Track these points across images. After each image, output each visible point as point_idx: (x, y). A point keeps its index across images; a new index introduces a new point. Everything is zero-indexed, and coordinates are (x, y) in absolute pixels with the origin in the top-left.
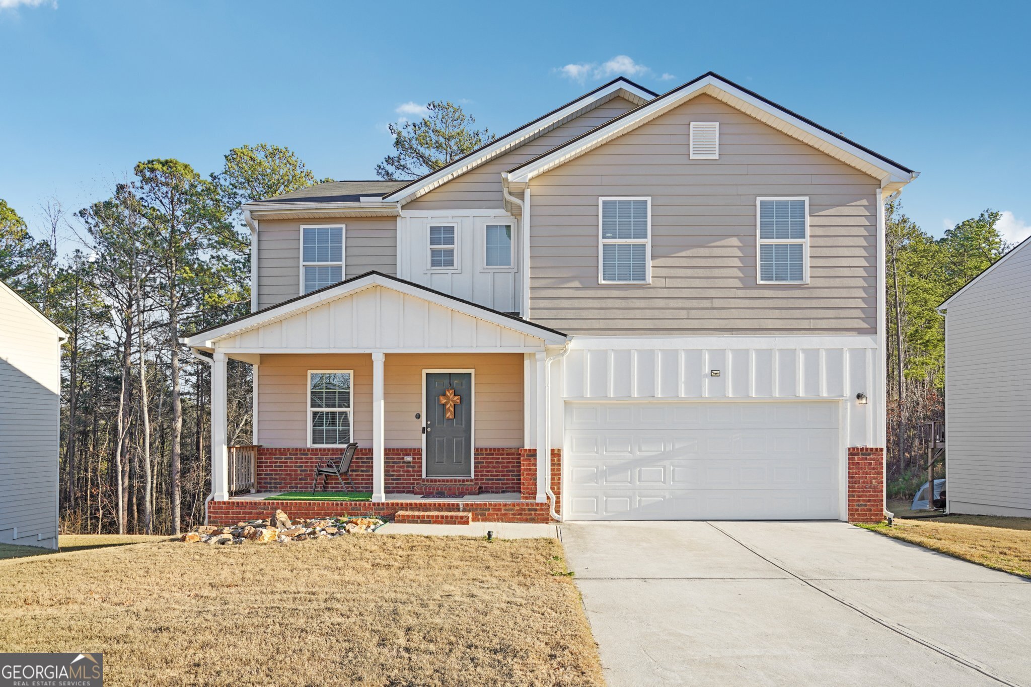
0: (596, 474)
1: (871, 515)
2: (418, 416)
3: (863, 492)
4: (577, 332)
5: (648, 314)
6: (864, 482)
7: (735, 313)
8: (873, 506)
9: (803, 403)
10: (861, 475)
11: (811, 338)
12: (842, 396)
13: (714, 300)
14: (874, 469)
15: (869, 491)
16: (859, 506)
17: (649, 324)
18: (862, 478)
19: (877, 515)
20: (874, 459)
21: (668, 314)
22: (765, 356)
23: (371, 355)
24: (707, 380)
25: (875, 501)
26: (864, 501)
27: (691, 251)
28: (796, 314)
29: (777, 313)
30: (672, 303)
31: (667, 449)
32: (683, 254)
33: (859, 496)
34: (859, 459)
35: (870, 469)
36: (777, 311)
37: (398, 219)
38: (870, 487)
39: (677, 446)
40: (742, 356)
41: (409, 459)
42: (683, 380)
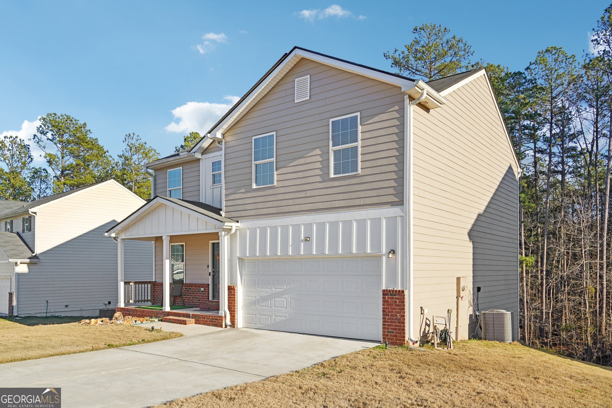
0: (255, 301)
1: (397, 340)
2: (208, 266)
3: (391, 322)
4: (243, 218)
5: (275, 204)
6: (392, 315)
7: (318, 199)
8: (398, 333)
9: (355, 257)
10: (390, 310)
11: (360, 212)
12: (380, 252)
13: (307, 192)
14: (398, 306)
15: (395, 322)
16: (388, 333)
17: (274, 210)
18: (390, 312)
19: (401, 340)
20: (398, 299)
21: (284, 203)
22: (334, 225)
23: (162, 237)
24: (302, 244)
25: (399, 329)
26: (391, 329)
27: (296, 161)
28: (353, 195)
29: (342, 196)
30: (287, 196)
31: (287, 288)
32: (292, 164)
33: (389, 325)
34: (388, 298)
35: (396, 305)
36: (341, 194)
37: (201, 161)
38: (396, 319)
39: (292, 286)
40: (321, 226)
41: (202, 289)
42: (290, 244)
